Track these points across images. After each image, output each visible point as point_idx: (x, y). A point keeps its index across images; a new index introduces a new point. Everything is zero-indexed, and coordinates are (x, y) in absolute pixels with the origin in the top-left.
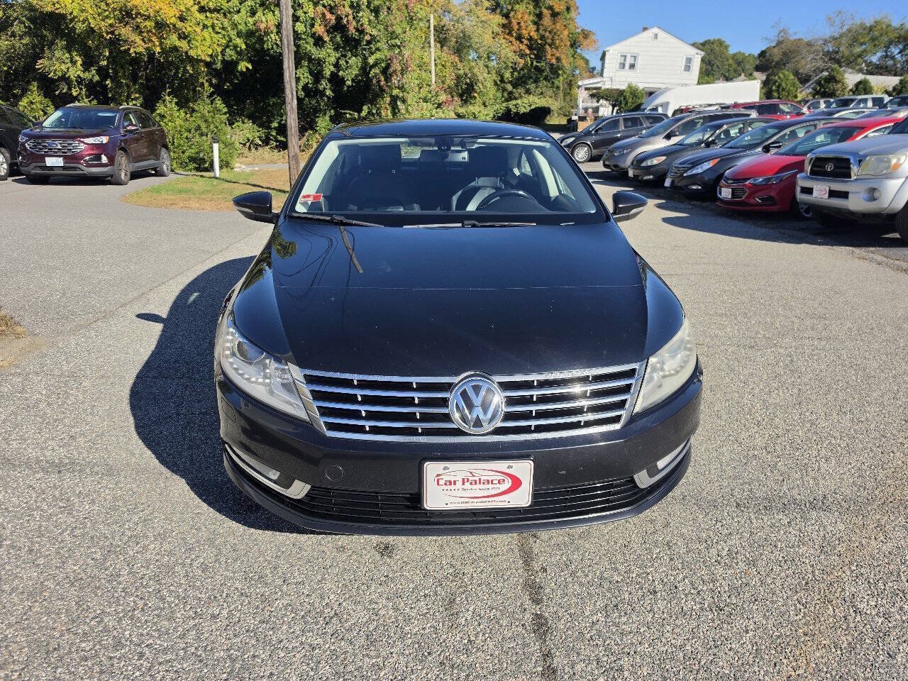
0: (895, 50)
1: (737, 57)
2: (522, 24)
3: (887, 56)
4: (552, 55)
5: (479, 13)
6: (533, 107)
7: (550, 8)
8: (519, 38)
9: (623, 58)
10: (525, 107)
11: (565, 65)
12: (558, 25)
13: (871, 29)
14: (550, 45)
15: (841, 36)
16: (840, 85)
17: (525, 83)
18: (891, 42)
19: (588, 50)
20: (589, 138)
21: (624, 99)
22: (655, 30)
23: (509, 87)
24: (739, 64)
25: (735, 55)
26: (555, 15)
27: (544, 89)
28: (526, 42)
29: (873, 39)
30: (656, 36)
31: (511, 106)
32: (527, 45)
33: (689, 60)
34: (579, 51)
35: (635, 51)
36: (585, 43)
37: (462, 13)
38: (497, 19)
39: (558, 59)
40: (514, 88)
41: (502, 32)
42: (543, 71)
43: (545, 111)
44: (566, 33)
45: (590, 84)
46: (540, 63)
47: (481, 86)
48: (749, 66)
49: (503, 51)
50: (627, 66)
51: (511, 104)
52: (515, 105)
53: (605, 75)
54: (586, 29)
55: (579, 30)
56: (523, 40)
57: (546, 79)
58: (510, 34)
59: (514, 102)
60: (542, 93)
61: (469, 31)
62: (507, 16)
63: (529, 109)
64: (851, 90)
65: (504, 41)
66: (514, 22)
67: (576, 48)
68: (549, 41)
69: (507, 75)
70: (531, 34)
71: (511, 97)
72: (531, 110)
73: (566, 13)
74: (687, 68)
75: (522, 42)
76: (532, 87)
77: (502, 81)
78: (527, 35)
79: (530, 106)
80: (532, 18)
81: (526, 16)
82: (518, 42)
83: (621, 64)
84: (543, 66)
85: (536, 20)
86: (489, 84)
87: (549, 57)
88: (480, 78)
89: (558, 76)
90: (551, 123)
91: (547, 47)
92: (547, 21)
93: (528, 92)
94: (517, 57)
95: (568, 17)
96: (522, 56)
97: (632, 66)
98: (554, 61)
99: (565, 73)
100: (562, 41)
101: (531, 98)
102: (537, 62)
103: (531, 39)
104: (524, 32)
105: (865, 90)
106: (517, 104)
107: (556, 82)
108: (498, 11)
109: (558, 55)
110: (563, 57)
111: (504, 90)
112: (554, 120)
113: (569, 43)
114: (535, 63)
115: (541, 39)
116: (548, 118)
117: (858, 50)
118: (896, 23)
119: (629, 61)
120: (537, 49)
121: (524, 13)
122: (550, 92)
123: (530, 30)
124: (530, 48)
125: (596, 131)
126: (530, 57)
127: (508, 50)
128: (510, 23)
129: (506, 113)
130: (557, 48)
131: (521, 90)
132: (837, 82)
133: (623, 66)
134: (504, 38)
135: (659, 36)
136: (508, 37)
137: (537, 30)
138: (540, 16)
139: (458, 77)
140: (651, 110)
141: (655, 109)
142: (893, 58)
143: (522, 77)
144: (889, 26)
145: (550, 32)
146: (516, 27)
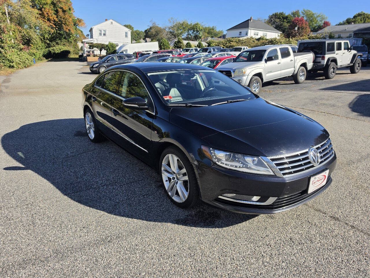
0: (191, 32)
1: (137, 32)
2: (49, 14)
3: (189, 34)
4: (66, 29)
5: (27, 8)
6: (62, 50)
7: (61, 8)
8: (49, 20)
9: (100, 31)
10: (58, 50)
11: (73, 33)
12: (67, 16)
13: (182, 25)
14: (64, 24)
15: (174, 26)
16: (182, 44)
17: (55, 40)
18: (189, 29)
19: (82, 27)
20: (105, 64)
21: (109, 48)
22: (111, 21)
23: (48, 42)
24: (138, 34)
25: (136, 31)
26: (64, 11)
27: (65, 43)
28: (53, 22)
29: (184, 28)
30: (112, 23)
31: (51, 50)
32: (53, 23)
33: (126, 33)
34: (77, 27)
35: (104, 28)
36: (80, 24)
37: (18, 7)
38: (36, 11)
39: (69, 30)
40: (50, 42)
41: (40, 17)
42: (63, 35)
43: (68, 52)
44: (71, 19)
45: (88, 41)
46: (61, 31)
47: (35, 41)
48: (143, 36)
49: (42, 26)
50: (102, 34)
51: (51, 49)
52: (53, 50)
53: (94, 37)
54: (79, 18)
55: (76, 19)
56: (51, 21)
57: (65, 38)
58: (44, 18)
59: (52, 48)
60: (64, 44)
61: (24, 15)
62: (40, 9)
63: (59, 51)
64: (185, 46)
65: (42, 21)
66: (45, 13)
67: (76, 26)
68: (63, 22)
69: (46, 36)
70: (55, 19)
71: (49, 46)
72: (61, 52)
73: (69, 11)
74: (126, 36)
75: (51, 22)
76: (59, 41)
77: (44, 38)
78: (52, 19)
79: (60, 50)
80: (53, 12)
81: (51, 11)
82: (49, 22)
83: (99, 33)
84: (62, 33)
85: (55, 13)
86: (38, 40)
87: (65, 29)
88: (34, 37)
89: (70, 37)
90: (71, 57)
91: (63, 25)
92: (61, 13)
93: (57, 44)
94: (50, 28)
95: (70, 13)
96: (52, 28)
97: (104, 35)
98: (67, 31)
99: (73, 36)
100: (70, 23)
101: (60, 47)
102: (59, 31)
103: (54, 21)
104: (51, 18)
105: (189, 46)
106: (54, 49)
107: (70, 40)
108: (35, 7)
109: (69, 29)
110: (71, 29)
111: (45, 43)
112: (72, 56)
113: (73, 24)
114: (58, 31)
115: (59, 21)
116: (69, 55)
117: (180, 32)
118: (189, 23)
119: (103, 32)
120: (59, 25)
121: (49, 10)
122: (68, 44)
123: (53, 17)
124: (55, 25)
125: (107, 61)
126: (55, 28)
127: (45, 25)
128: (43, 13)
129: (49, 53)
130: (68, 25)
131: (54, 43)
132: (181, 43)
133: (101, 34)
134: (42, 20)
135: (113, 23)
136: (43, 19)
137: (57, 17)
138: (57, 11)
139: (22, 36)
140: (121, 53)
141: (122, 52)
142: (190, 35)
143: (53, 37)
144: (187, 24)
145: (63, 19)
146: (47, 15)
